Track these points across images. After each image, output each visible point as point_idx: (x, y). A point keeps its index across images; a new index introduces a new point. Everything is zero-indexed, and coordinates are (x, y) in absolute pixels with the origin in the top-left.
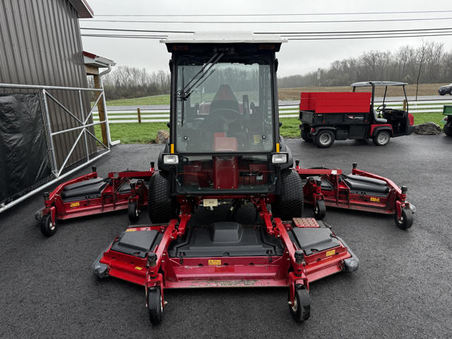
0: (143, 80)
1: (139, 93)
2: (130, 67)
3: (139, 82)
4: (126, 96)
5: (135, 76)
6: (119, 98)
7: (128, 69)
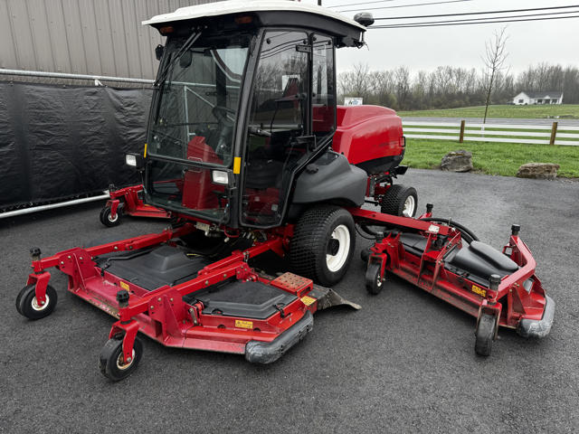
0: (468, 84)
1: (457, 102)
2: (455, 67)
3: (463, 88)
4: (438, 106)
5: (458, 79)
6: (428, 109)
7: (450, 70)
